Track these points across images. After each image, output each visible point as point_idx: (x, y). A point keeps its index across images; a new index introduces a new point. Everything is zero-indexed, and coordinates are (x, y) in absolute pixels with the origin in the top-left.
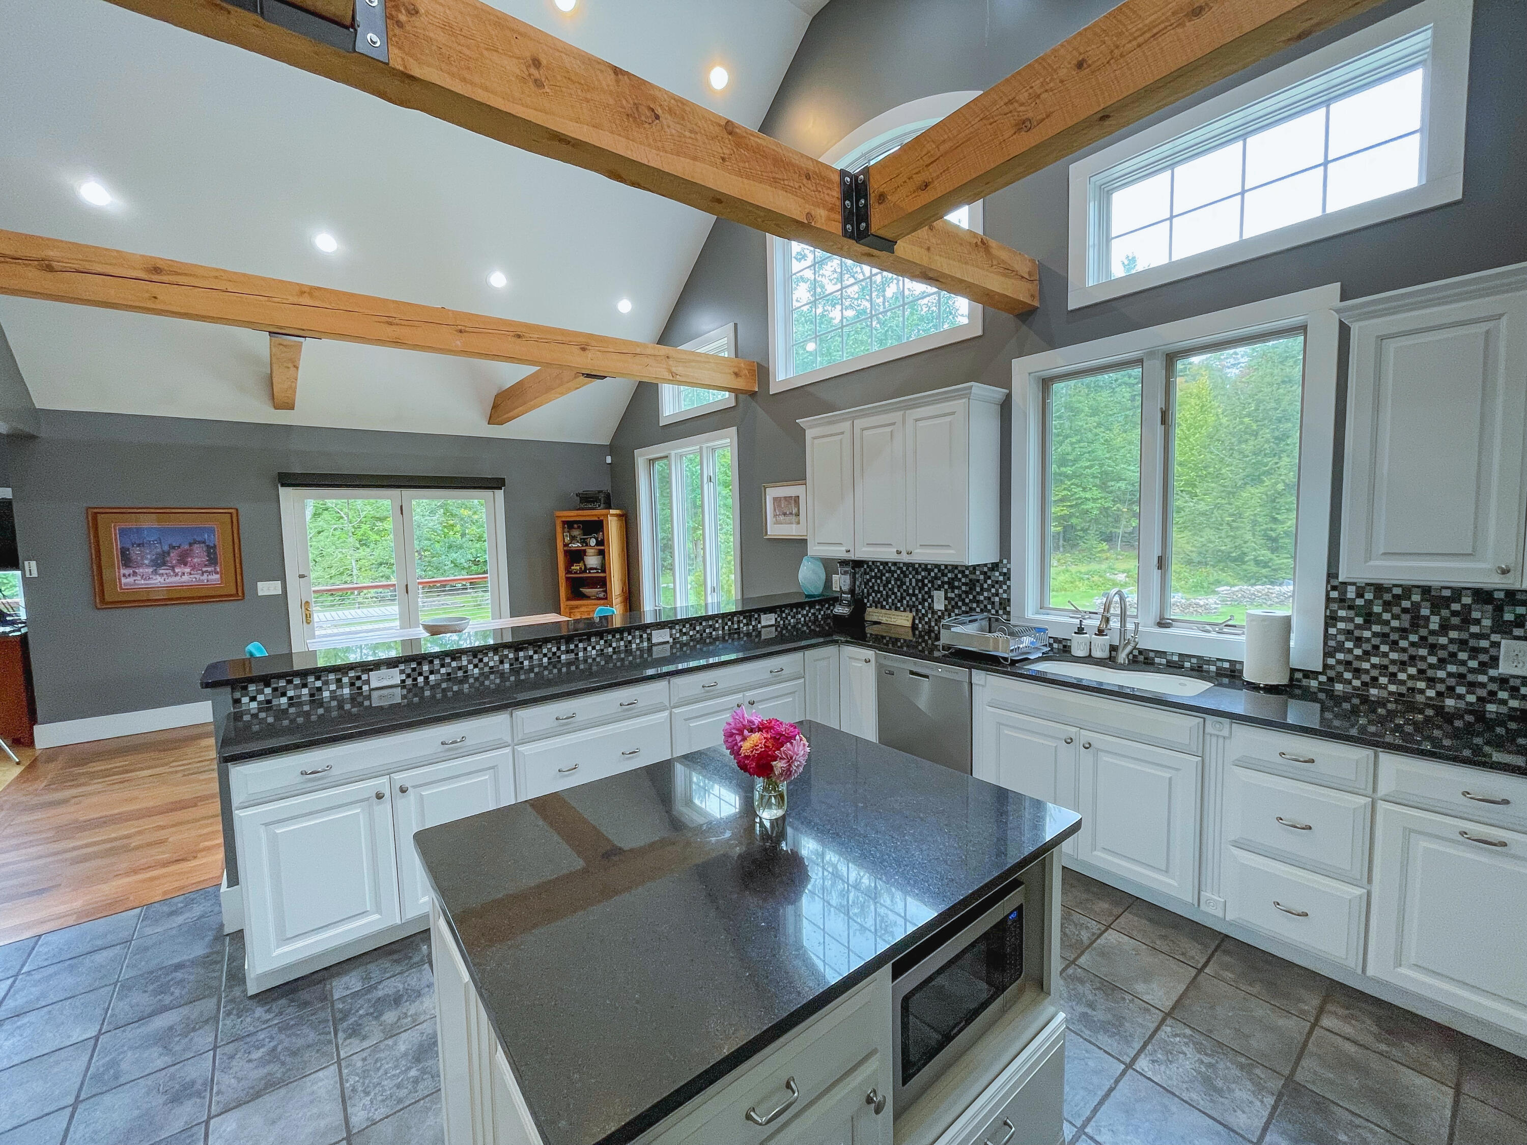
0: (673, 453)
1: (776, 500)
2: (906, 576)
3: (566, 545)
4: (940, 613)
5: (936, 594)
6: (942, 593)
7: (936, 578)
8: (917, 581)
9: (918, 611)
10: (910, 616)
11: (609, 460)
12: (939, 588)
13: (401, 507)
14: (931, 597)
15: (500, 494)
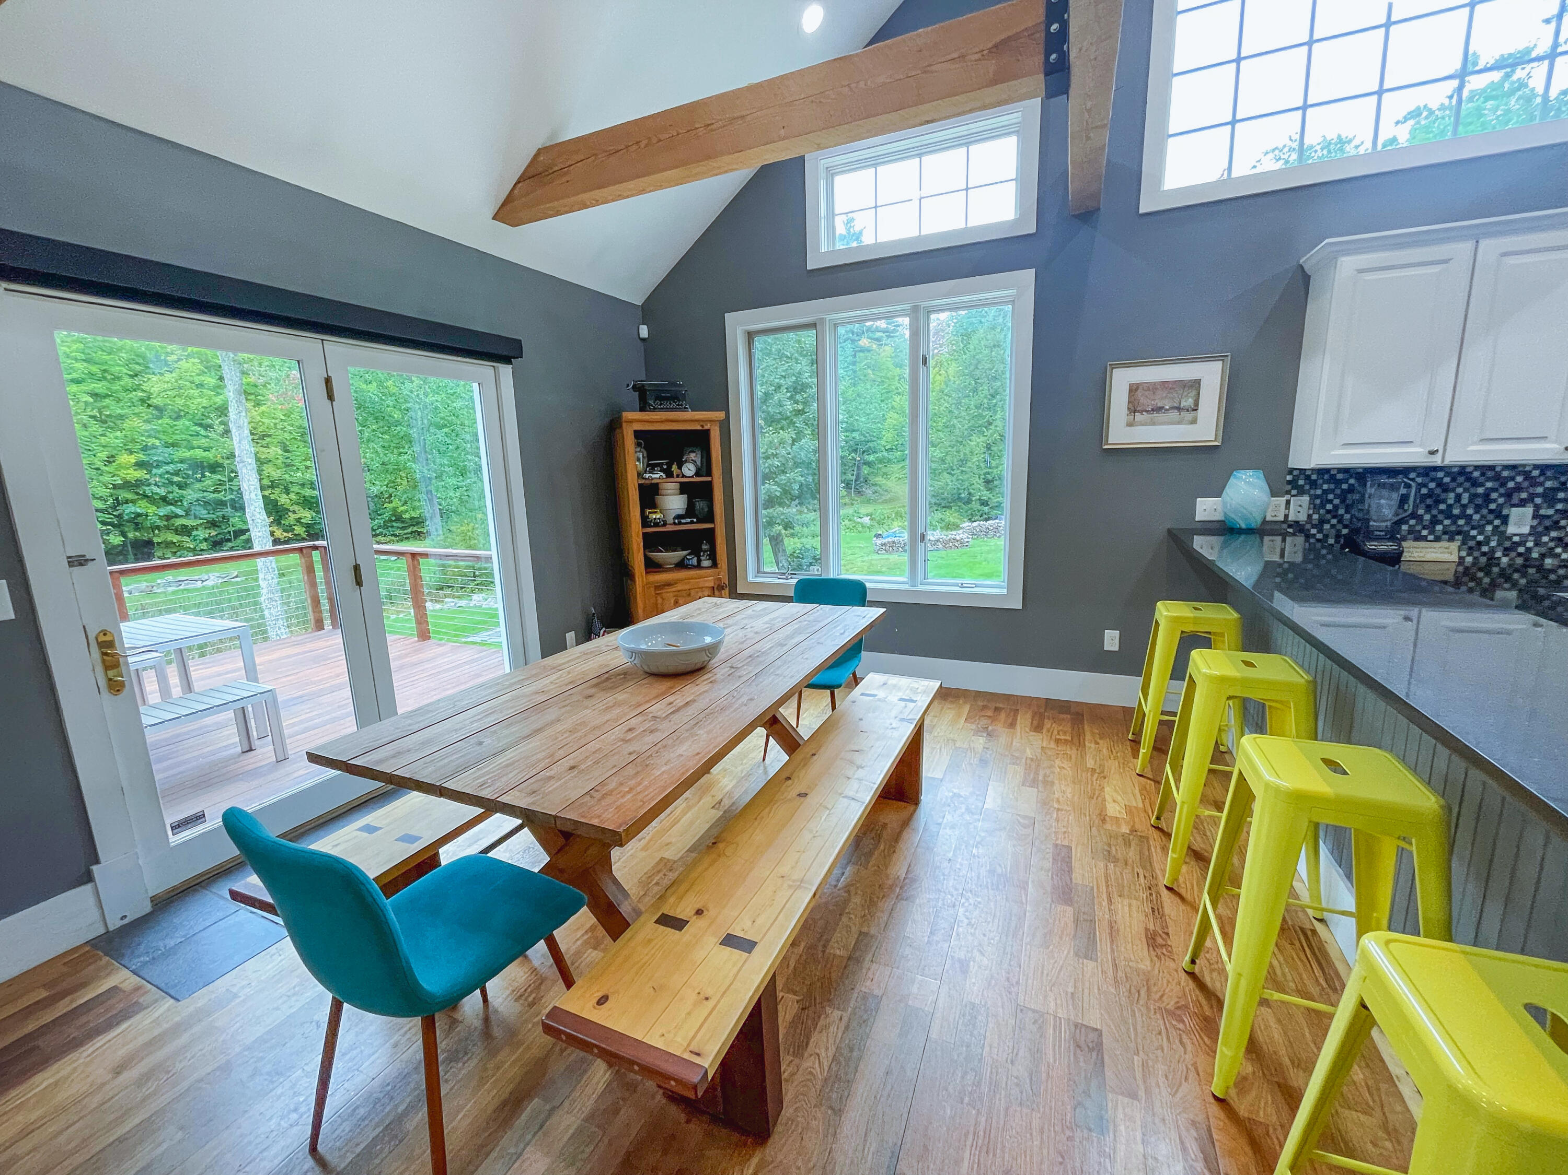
0: (828, 317)
1: (1134, 389)
2: (1446, 490)
3: (640, 475)
4: (1516, 539)
5: (1515, 513)
6: (1529, 510)
7: (1518, 489)
8: (1473, 497)
9: (1466, 537)
10: (1455, 546)
11: (644, 331)
12: (1522, 503)
13: (328, 381)
14: (1505, 520)
15: (506, 371)
